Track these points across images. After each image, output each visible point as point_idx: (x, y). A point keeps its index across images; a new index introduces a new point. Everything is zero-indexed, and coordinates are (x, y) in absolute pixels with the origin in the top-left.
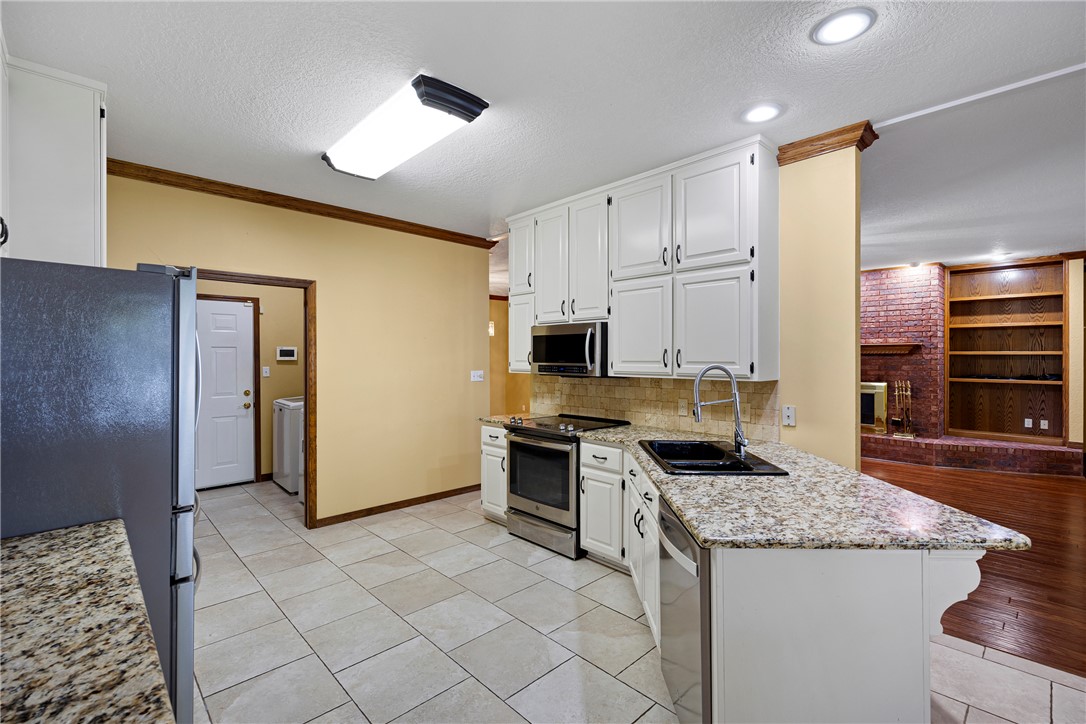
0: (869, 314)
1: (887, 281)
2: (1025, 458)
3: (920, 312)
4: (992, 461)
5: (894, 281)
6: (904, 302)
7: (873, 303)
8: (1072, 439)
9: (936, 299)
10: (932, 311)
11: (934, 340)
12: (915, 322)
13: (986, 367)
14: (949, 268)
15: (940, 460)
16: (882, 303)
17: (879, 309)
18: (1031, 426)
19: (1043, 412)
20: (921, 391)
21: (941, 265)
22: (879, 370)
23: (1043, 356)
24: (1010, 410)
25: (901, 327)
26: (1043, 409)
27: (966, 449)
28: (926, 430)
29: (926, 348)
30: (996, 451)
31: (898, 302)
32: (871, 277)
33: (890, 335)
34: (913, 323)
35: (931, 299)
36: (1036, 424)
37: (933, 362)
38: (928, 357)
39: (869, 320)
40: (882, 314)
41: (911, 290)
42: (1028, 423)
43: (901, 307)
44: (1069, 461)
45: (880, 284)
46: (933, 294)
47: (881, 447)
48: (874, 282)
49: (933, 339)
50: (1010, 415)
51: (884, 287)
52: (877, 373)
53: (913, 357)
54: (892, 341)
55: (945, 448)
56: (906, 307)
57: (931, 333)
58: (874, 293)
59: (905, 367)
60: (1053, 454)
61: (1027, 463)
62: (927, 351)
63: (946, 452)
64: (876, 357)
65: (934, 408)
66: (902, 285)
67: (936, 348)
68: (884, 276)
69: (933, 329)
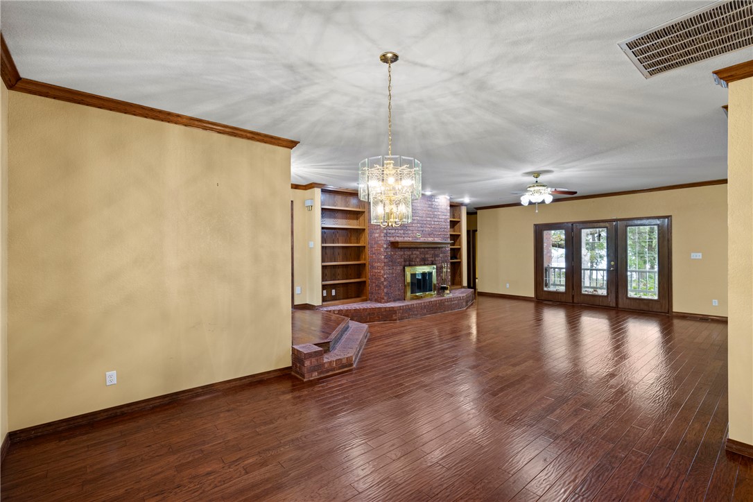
0: (428, 222)
1: (434, 203)
3: (444, 224)
5: (436, 204)
6: (440, 217)
7: (429, 216)
9: (449, 217)
10: (448, 224)
12: (443, 229)
16: (432, 216)
17: (431, 220)
22: (433, 257)
25: (440, 231)
31: (438, 216)
32: (429, 199)
33: (435, 236)
35: (447, 217)
37: (449, 252)
40: (433, 222)
41: (442, 211)
45: (431, 205)
46: (448, 214)
48: (430, 203)
49: (449, 239)
51: (433, 207)
52: (432, 259)
54: (436, 240)
56: (441, 220)
57: (448, 236)
58: (429, 209)
64: (431, 249)
66: (437, 207)
68: (433, 200)
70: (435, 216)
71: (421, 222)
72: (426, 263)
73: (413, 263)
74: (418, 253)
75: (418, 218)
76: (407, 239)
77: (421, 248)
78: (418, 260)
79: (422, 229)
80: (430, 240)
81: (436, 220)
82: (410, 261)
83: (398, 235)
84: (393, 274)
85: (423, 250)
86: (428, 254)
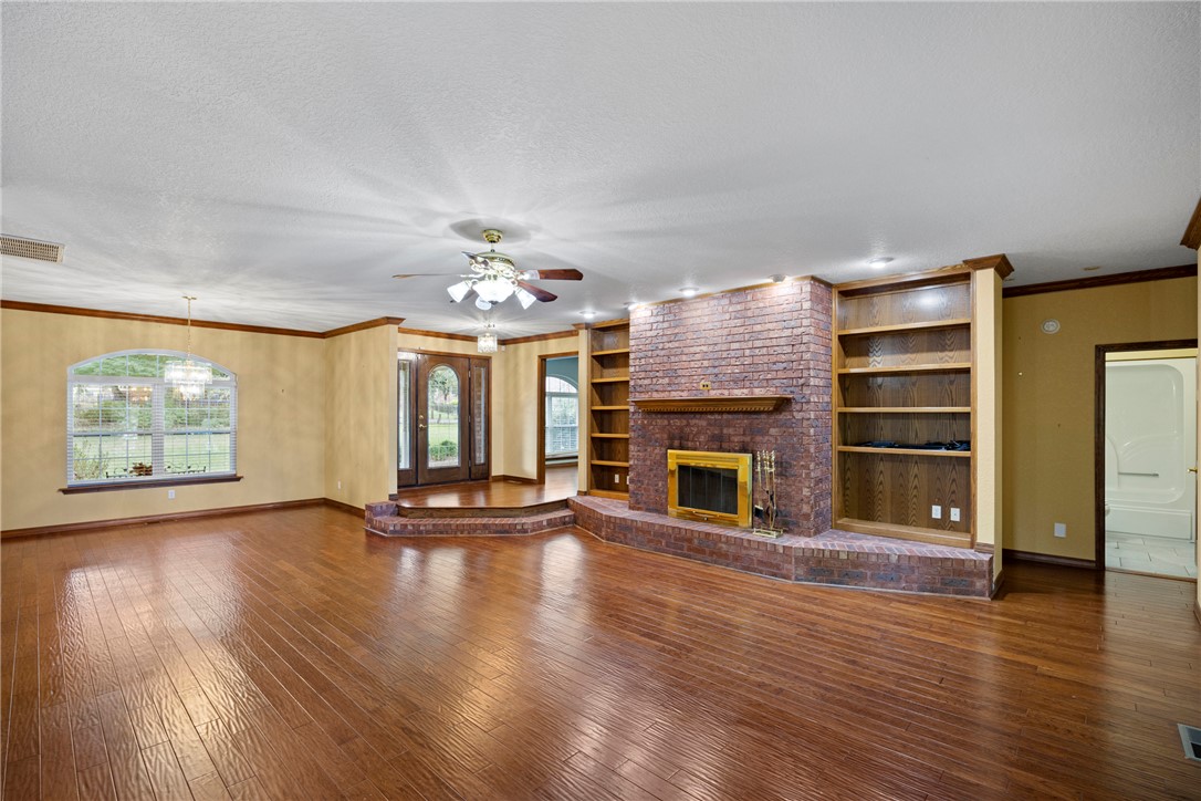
0: (733, 353)
1: (752, 305)
2: (912, 569)
3: (789, 349)
4: (869, 573)
5: (761, 305)
6: (772, 335)
7: (737, 338)
8: (980, 539)
9: (807, 330)
10: (803, 348)
11: (807, 391)
12: (785, 365)
13: (886, 430)
14: (836, 286)
15: (800, 572)
16: (747, 337)
17: (744, 345)
18: (939, 517)
19: (953, 497)
20: (790, 464)
21: (814, 278)
22: (744, 434)
23: (954, 414)
24: (915, 492)
25: (770, 371)
26: (954, 492)
27: (835, 554)
28: (797, 524)
29: (797, 403)
30: (874, 559)
31: (765, 335)
32: (734, 300)
33: (756, 384)
34: (782, 366)
35: (802, 329)
36: (946, 513)
37: (805, 423)
38: (798, 416)
39: (733, 361)
40: (747, 352)
41: (779, 317)
42: (936, 512)
43: (768, 343)
44: (970, 574)
45: (745, 309)
46: (805, 322)
47: (732, 549)
48: (739, 307)
49: (805, 388)
50: (915, 499)
51: (749, 313)
52: (742, 438)
53: (784, 416)
54: (759, 393)
55: (808, 554)
56: (774, 342)
57: (801, 381)
58: (739, 322)
59: (773, 431)
60: (949, 563)
61: (915, 576)
62: (798, 407)
63: (808, 560)
64: (741, 416)
65: (806, 492)
66: (769, 310)
67: (808, 402)
68: (749, 298)
69: (805, 374)
70: (754, 335)
71: (711, 356)
72: (725, 445)
73: (690, 444)
74: (704, 423)
75: (704, 348)
76: (676, 395)
77: (712, 413)
78: (702, 438)
79: (716, 371)
80: (739, 393)
81: (758, 343)
82: (681, 438)
83: (657, 387)
84: (644, 460)
85: (717, 416)
86: (728, 426)
